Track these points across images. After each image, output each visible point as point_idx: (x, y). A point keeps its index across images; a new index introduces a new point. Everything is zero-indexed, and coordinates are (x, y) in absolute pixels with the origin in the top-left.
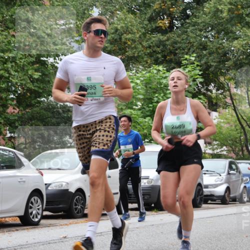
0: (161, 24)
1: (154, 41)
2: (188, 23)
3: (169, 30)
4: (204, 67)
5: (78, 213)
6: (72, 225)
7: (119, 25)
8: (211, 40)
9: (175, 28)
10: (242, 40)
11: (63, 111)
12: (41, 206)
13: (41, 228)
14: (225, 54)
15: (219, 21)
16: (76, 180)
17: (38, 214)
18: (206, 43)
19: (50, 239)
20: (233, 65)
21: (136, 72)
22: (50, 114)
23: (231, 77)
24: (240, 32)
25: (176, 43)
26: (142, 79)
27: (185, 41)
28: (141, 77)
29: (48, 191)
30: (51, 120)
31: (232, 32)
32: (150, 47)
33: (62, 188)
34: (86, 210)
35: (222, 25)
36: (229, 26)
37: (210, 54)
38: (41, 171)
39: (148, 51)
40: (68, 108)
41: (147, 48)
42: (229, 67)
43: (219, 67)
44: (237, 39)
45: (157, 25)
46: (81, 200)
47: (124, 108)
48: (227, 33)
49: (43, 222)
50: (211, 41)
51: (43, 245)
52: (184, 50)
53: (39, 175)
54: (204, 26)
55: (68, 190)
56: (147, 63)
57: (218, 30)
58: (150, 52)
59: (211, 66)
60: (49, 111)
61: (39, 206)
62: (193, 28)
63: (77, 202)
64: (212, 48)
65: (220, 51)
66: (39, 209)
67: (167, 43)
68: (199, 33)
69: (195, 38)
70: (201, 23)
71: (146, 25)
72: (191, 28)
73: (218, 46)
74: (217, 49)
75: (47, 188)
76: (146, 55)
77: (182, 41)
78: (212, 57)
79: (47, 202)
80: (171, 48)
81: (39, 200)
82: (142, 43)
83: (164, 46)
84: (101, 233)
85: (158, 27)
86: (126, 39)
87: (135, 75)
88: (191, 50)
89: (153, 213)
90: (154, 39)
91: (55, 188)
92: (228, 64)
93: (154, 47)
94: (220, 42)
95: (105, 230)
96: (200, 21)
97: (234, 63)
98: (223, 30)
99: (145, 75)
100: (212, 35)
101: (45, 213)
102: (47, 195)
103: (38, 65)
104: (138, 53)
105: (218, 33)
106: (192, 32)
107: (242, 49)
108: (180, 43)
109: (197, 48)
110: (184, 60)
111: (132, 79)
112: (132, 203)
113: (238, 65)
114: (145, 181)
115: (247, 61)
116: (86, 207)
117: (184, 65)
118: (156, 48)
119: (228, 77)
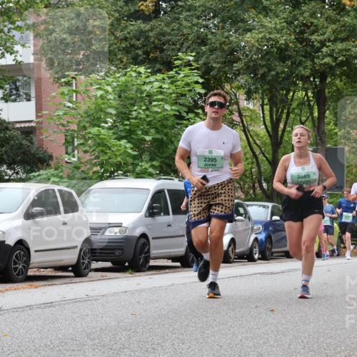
0: (142, 7)
1: (131, 31)
2: (180, 6)
3: (153, 15)
4: (204, 69)
5: (18, 275)
6: (8, 292)
7: (82, 6)
8: (214, 31)
9: (162, 12)
10: (257, 32)
14: (232, 52)
15: (224, 4)
16: (16, 228)
18: (207, 36)
20: (245, 68)
21: (105, 75)
23: (240, 84)
24: (254, 21)
25: (163, 34)
26: (115, 84)
27: (176, 32)
28: (113, 82)
31: (243, 21)
32: (126, 39)
34: (29, 270)
35: (229, 10)
36: (240, 12)
37: (212, 51)
39: (124, 45)
40: (6, 124)
41: (121, 40)
42: (238, 70)
43: (224, 70)
44: (250, 30)
45: (137, 9)
46: (23, 256)
47: (87, 125)
48: (234, 23)
50: (213, 33)
52: (174, 44)
54: (204, 11)
55: (4, 241)
56: (122, 62)
57: (223, 17)
58: (126, 47)
59: (212, 68)
62: (188, 13)
63: (18, 259)
64: (214, 43)
65: (226, 48)
67: (151, 34)
68: (195, 21)
69: (191, 28)
70: (199, 7)
71: (120, 7)
72: (185, 14)
73: (224, 39)
74: (221, 44)
76: (120, 50)
77: (172, 32)
78: (214, 56)
80: (157, 42)
82: (115, 33)
83: (147, 38)
84: (51, 303)
85: (138, 11)
87: (104, 79)
88: (184, 46)
89: (127, 275)
90: (132, 28)
92: (237, 66)
93: (131, 39)
94: (226, 34)
95: (56, 299)
96: (198, 4)
97: (245, 65)
98: (230, 18)
99: (120, 80)
100: (215, 25)
104: (109, 47)
105: (223, 21)
106: (186, 20)
107: (257, 44)
108: (169, 34)
109: (192, 42)
110: (176, 60)
111: (100, 84)
112: (97, 261)
113: (251, 69)
114: (117, 230)
115: (264, 63)
116: (31, 266)
117: (176, 67)
118: (134, 41)
119: (236, 84)
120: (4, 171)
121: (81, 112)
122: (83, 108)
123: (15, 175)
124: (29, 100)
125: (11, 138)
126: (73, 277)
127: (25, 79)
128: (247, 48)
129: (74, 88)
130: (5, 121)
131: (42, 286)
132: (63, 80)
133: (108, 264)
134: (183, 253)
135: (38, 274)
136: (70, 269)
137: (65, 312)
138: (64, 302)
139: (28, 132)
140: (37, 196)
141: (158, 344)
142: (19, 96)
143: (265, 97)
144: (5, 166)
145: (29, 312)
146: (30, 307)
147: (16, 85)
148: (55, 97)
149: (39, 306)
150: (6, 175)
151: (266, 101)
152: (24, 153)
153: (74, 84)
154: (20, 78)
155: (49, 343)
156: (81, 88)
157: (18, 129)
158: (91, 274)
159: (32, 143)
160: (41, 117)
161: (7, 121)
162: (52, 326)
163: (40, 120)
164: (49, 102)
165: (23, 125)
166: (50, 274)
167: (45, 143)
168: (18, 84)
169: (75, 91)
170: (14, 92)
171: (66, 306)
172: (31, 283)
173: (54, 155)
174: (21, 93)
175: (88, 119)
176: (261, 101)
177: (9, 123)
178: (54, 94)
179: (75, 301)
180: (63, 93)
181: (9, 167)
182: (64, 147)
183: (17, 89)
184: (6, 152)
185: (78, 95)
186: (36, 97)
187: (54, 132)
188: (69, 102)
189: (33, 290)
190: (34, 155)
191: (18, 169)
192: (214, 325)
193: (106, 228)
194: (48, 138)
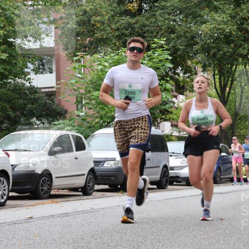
0: (130, 7)
1: (122, 23)
2: (157, 7)
3: (137, 13)
4: (172, 51)
5: (44, 194)
6: (37, 206)
7: (88, 7)
8: (180, 23)
9: (144, 11)
10: (210, 24)
11: (30, 92)
12: (7, 187)
13: (7, 208)
14: (193, 38)
15: (187, 5)
16: (43, 161)
17: (4, 195)
18: (175, 27)
19: (16, 220)
20: (201, 49)
21: (104, 54)
22: (17, 96)
23: (198, 60)
24: (208, 16)
25: (144, 26)
26: (110, 61)
27: (153, 24)
28: (109, 59)
29: (14, 172)
30: (18, 102)
31: (200, 16)
32: (118, 29)
33: (29, 169)
34: (52, 191)
35: (190, 9)
36: (197, 10)
37: (178, 38)
38: (7, 152)
39: (117, 34)
40: (35, 89)
41: (115, 30)
42: (197, 51)
43: (186, 50)
44: (205, 23)
45: (127, 9)
46: (48, 181)
47: (92, 90)
48: (195, 17)
49: (9, 202)
50: (179, 25)
51: (9, 225)
52: (152, 33)
53: (6, 156)
54: (173, 10)
55: (35, 171)
56: (116, 45)
57: (186, 14)
58: (119, 35)
59: (178, 50)
60: (16, 93)
61: (5, 187)
62: (162, 11)
63: (44, 183)
64: (180, 32)
65: (188, 35)
66: (5, 190)
67: (136, 26)
68: (167, 16)
69: (164, 22)
70: (170, 6)
71: (115, 8)
72: (160, 12)
73: (186, 29)
74: (184, 33)
75: (13, 169)
76: (114, 37)
77: (151, 25)
78: (180, 41)
79: (13, 183)
80: (140, 31)
81: (5, 181)
82: (111, 25)
83: (133, 28)
84: (67, 213)
86: (95, 21)
87: (103, 58)
88: (159, 34)
89: (119, 194)
90: (123, 21)
91: (21, 169)
92: (196, 47)
93: (122, 29)
94: (188, 25)
95: (71, 211)
96: (169, 5)
97: (202, 47)
98: (191, 14)
99: (114, 58)
100: (180, 19)
101: (11, 194)
102: (13, 176)
103: (5, 46)
104: (107, 35)
105: (186, 16)
106: (160, 15)
107: (209, 32)
108: (149, 26)
109: (165, 32)
110: (153, 43)
111: (100, 61)
112: (98, 184)
113: (206, 49)
114: (112, 162)
115: (215, 45)
116: (53, 188)
117: (153, 49)
118: (124, 31)
119: (195, 60)
120: (35, 122)
121: (88, 81)
122: (89, 78)
123: (41, 124)
124: (51, 73)
125: (39, 98)
126: (82, 195)
127: (49, 58)
128: (203, 35)
129: (82, 64)
130: (34, 86)
131: (61, 201)
132: (75, 58)
133: (107, 187)
134: (159, 179)
135: (57, 193)
136: (80, 190)
137: (77, 219)
138: (76, 213)
139: (51, 95)
140: (57, 139)
141: (142, 242)
142: (44, 69)
143: (216, 69)
144: (35, 118)
145: (52, 220)
146: (53, 216)
147: (42, 62)
148: (69, 70)
149: (59, 216)
150: (36, 125)
151: (216, 72)
152: (48, 109)
153: (82, 61)
154: (46, 57)
155: (66, 242)
156: (88, 64)
157: (43, 92)
158: (95, 193)
159: (53, 102)
160: (60, 84)
161: (36, 87)
162: (68, 229)
163: (59, 86)
164: (65, 73)
165: (47, 90)
166: (66, 193)
167: (62, 103)
168: (44, 61)
169: (83, 66)
170: (41, 67)
171: (77, 216)
172: (53, 200)
173: (69, 110)
174: (46, 68)
175: (92, 86)
176: (213, 72)
177: (37, 88)
178: (69, 68)
179: (84, 212)
180: (75, 68)
181: (38, 119)
182: (75, 105)
183: (43, 65)
184: (35, 108)
185: (85, 69)
186: (56, 71)
187: (69, 95)
188: (80, 74)
189: (54, 205)
190: (54, 110)
191: (44, 120)
192: (180, 229)
193: (104, 162)
194: (65, 99)
